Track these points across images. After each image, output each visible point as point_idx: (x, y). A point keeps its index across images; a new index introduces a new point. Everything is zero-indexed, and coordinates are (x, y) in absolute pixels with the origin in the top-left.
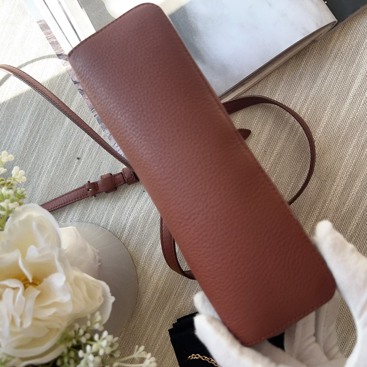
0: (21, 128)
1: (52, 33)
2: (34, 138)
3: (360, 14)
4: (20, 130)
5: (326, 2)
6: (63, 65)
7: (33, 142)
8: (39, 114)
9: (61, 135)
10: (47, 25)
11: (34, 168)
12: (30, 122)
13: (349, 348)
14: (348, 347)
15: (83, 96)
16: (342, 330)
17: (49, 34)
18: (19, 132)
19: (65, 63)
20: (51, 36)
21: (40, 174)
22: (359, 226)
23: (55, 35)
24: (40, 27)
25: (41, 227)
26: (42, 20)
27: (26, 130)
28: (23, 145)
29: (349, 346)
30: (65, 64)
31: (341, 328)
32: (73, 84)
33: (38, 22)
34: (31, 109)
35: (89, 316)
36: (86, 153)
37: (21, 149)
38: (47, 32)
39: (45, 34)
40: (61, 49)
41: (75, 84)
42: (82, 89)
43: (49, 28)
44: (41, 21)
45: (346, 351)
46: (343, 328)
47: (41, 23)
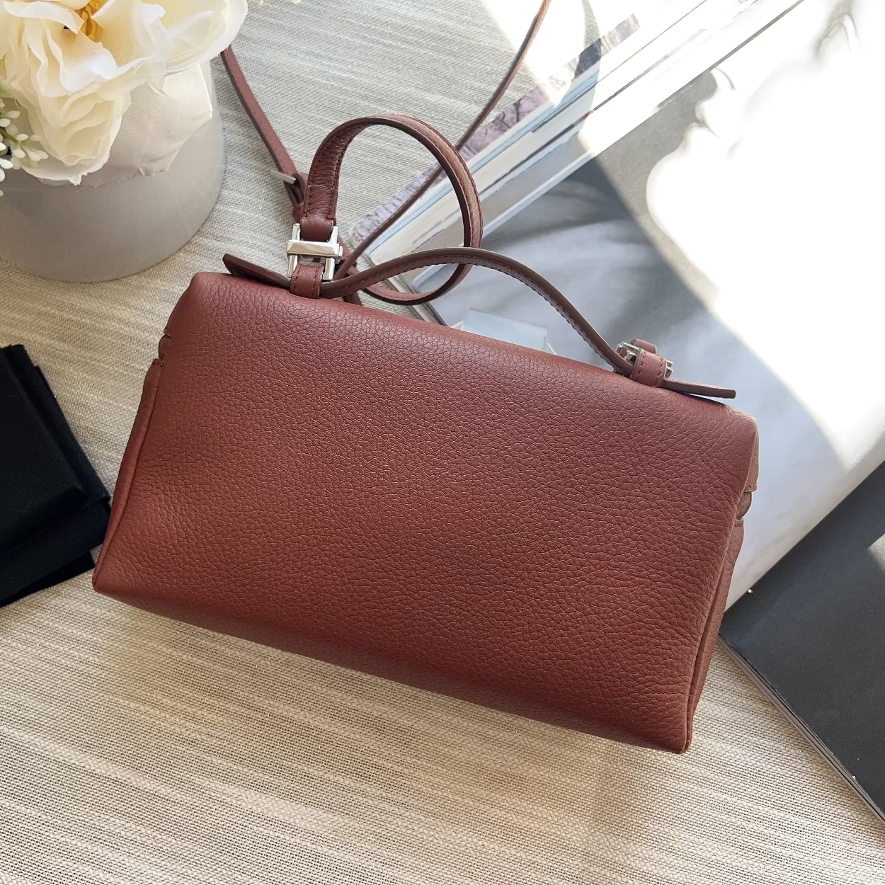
0: (407, 7)
1: (615, 46)
2: (391, 36)
3: (735, 668)
4: (403, 7)
5: (750, 591)
6: (551, 77)
7: (382, 34)
8: (442, 39)
9: (403, 89)
10: (629, 35)
11: (329, 43)
12: (424, 23)
13: (18, 737)
14: (22, 734)
15: (492, 124)
16: (56, 715)
17: (612, 42)
18: (399, 5)
19: (554, 79)
20: (608, 45)
21: (317, 56)
22: (286, 723)
23: (610, 52)
24: (624, 22)
25: (203, 28)
26: (639, 23)
27: (404, 17)
28: (375, 14)
29: (22, 736)
30: (553, 81)
31: (59, 714)
32: (514, 102)
33: (633, 16)
34: (451, 24)
35: (36, 138)
36: (373, 143)
37: (365, 13)
38: (614, 36)
39: (610, 33)
40: (583, 69)
41: (515, 104)
42: (505, 120)
43: (623, 39)
44: (636, 21)
45: (11, 731)
46: (61, 717)
47: (632, 22)
